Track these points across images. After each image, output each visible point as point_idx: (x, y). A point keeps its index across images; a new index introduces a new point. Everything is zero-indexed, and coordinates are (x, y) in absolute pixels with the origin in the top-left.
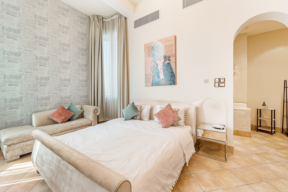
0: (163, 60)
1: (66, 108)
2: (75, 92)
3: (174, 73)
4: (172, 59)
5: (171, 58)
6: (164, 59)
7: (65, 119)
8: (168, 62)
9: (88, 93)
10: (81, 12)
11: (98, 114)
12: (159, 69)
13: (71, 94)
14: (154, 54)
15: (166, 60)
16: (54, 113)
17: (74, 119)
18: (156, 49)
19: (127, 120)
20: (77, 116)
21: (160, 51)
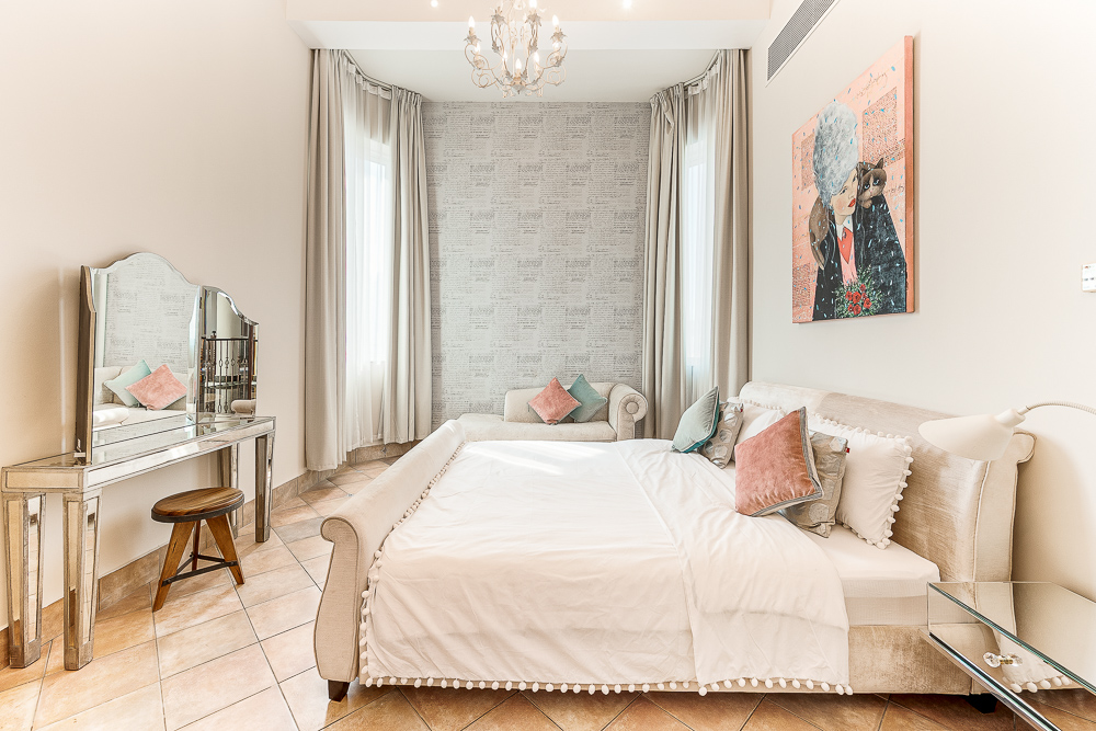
0: (854, 187)
1: (567, 387)
2: (600, 343)
3: (898, 249)
4: (895, 172)
5: (889, 169)
6: (860, 180)
7: (557, 414)
8: (872, 191)
9: (639, 349)
10: (622, 104)
11: (638, 417)
12: (840, 235)
13: (590, 349)
14: (824, 169)
15: (867, 183)
16: (538, 396)
17: (582, 419)
18: (830, 142)
19: (676, 451)
20: (589, 413)
21: (842, 144)
